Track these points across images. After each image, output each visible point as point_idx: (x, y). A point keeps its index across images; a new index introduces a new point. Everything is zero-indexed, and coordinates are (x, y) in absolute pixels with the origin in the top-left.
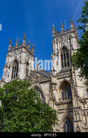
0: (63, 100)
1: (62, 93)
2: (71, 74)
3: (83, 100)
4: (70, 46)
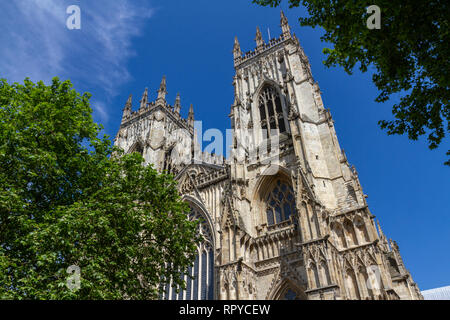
0: (269, 229)
1: (269, 210)
2: (291, 145)
3: (338, 220)
4: (284, 78)
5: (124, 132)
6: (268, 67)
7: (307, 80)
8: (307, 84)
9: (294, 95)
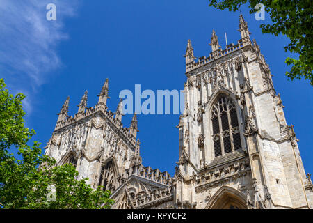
2: (248, 165)
4: (242, 87)
5: (57, 138)
6: (224, 74)
7: (268, 91)
8: (268, 96)
9: (252, 107)
